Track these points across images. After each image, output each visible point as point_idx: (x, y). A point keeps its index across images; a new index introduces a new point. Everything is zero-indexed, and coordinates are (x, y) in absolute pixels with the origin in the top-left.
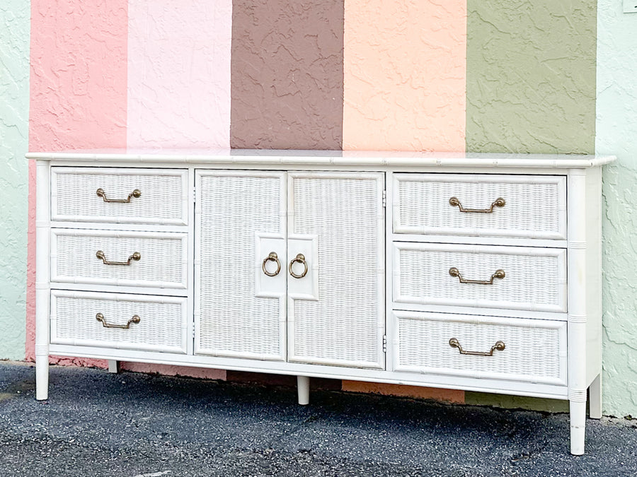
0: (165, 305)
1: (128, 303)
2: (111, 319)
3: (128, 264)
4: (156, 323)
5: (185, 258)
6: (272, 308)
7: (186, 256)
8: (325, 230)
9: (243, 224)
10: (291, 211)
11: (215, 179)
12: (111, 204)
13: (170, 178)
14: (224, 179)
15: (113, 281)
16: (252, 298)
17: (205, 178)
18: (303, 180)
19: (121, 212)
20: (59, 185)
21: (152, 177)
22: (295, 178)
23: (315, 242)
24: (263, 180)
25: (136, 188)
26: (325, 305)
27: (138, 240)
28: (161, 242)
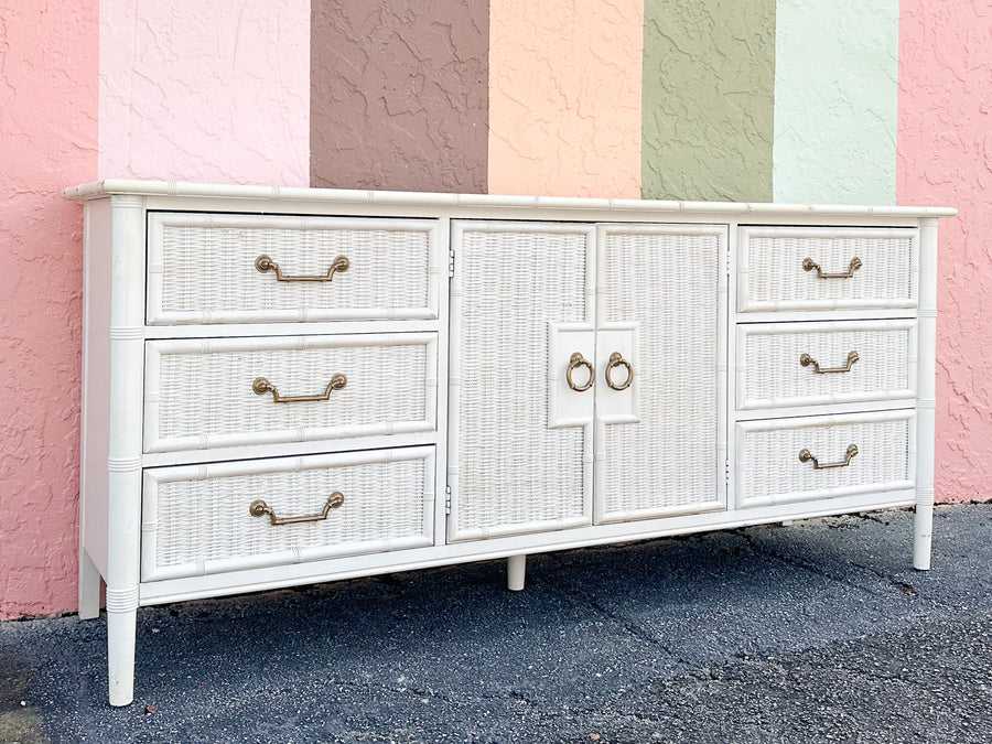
0: (393, 466)
1: (321, 471)
2: (281, 508)
3: (324, 397)
4: (376, 499)
5: (432, 376)
6: (571, 443)
7: (436, 373)
8: (648, 314)
9: (529, 311)
10: (603, 285)
11: (485, 236)
12: (288, 286)
13: (406, 235)
14: (500, 236)
15: (292, 433)
16: (542, 432)
17: (468, 235)
18: (619, 238)
19: (312, 301)
20: (167, 250)
21: (371, 234)
22: (608, 234)
23: (638, 331)
24: (561, 238)
25: (337, 255)
26: (647, 428)
27: (341, 351)
28: (385, 351)
